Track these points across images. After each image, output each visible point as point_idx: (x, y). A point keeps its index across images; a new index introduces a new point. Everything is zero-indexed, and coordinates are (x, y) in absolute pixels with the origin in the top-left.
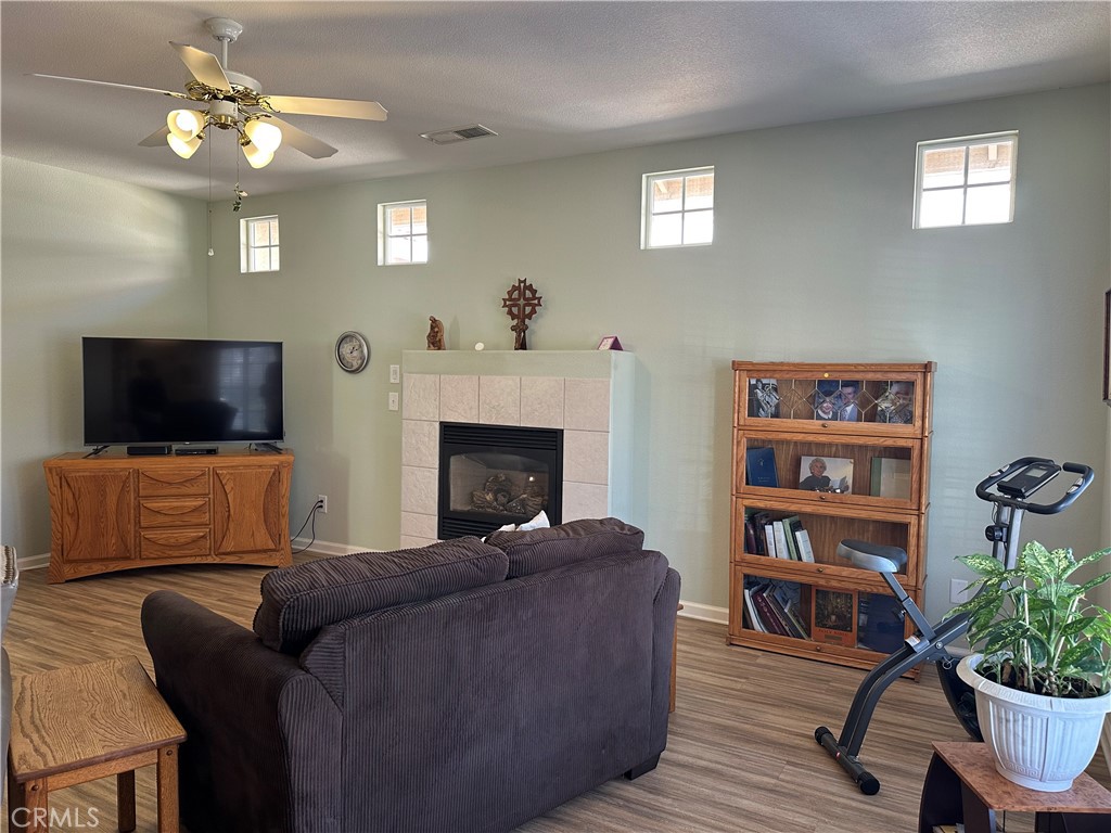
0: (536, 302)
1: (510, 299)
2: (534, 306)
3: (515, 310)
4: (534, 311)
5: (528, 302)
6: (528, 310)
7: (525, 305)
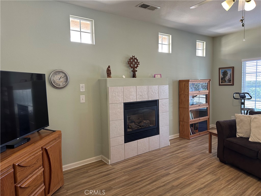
0: (138, 63)
1: (130, 62)
2: (137, 64)
3: (132, 65)
4: (137, 66)
5: (136, 64)
6: (136, 65)
7: (135, 64)
